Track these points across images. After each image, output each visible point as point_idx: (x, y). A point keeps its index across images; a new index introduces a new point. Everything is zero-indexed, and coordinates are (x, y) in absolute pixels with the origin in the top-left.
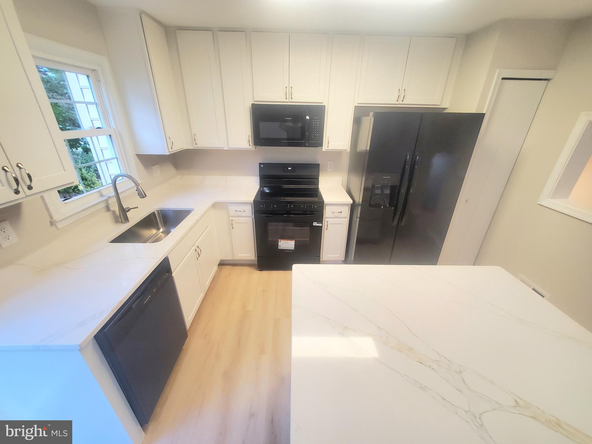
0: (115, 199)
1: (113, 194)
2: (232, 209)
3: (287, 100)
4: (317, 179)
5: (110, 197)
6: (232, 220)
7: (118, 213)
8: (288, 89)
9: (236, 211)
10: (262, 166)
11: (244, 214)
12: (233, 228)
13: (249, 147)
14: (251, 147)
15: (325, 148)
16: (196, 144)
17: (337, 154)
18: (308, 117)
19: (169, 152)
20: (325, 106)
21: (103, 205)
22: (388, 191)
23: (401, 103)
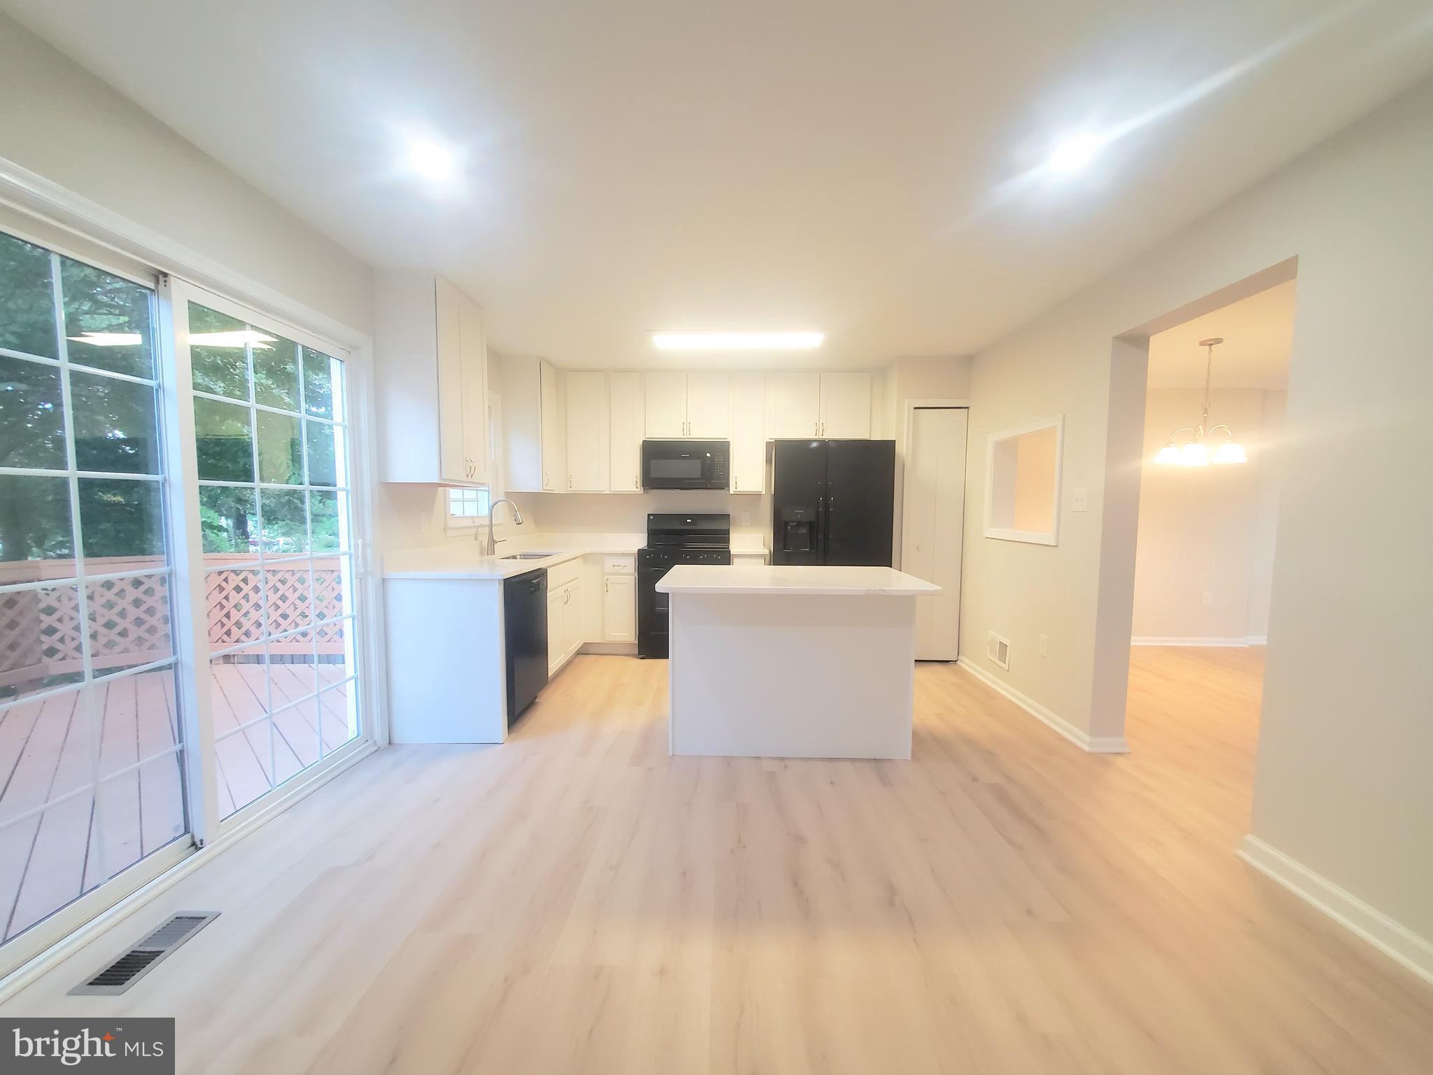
0: (487, 530)
1: (488, 523)
2: (609, 563)
3: (685, 437)
4: (727, 532)
5: (482, 526)
6: (607, 580)
7: (485, 544)
8: (685, 425)
9: (614, 566)
10: (652, 517)
11: (625, 570)
12: (607, 591)
13: (636, 490)
14: (638, 490)
15: (732, 490)
16: (571, 487)
17: (752, 498)
18: (708, 455)
19: (544, 490)
20: (728, 442)
21: (473, 531)
22: (804, 531)
23: (821, 437)
